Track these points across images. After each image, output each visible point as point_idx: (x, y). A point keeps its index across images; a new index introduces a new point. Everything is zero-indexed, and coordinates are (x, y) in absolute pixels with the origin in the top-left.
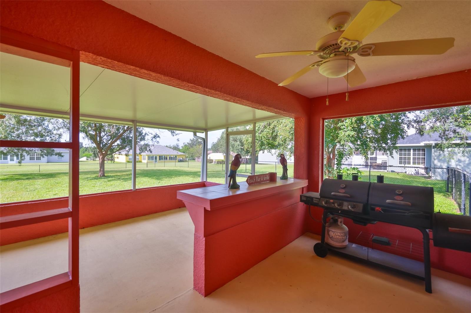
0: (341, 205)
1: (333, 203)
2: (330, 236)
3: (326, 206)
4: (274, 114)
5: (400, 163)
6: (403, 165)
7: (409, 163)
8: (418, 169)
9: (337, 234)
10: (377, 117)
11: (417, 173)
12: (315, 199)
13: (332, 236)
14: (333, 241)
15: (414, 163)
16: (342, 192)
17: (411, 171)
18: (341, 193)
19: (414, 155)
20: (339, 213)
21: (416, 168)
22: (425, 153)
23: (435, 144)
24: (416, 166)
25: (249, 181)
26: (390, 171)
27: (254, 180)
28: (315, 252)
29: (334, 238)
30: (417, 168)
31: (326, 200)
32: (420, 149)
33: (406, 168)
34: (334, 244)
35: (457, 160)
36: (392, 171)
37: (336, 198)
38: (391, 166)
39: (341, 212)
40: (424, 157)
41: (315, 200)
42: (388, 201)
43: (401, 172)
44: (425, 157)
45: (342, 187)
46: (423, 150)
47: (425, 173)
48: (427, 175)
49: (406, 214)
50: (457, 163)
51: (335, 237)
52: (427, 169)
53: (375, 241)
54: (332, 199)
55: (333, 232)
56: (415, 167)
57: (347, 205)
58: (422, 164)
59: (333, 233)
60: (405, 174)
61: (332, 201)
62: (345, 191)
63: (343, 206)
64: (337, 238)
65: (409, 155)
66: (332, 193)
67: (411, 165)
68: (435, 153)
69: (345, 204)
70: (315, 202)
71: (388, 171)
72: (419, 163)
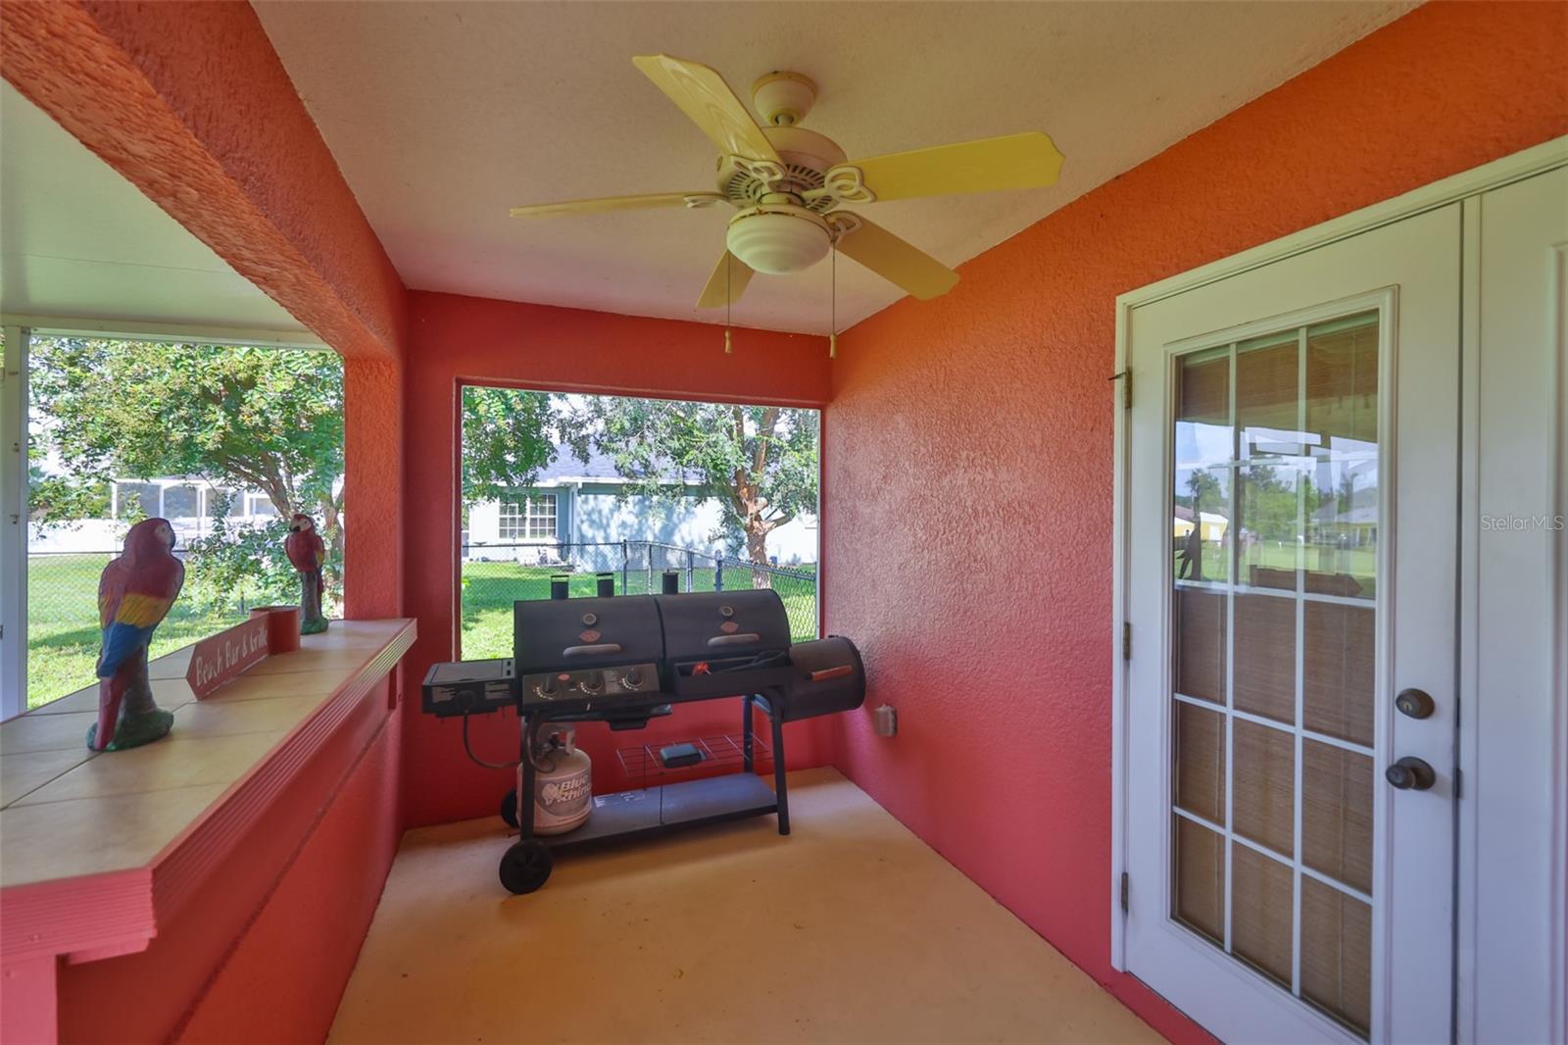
0: (598, 682)
1: (573, 684)
2: (548, 803)
3: (551, 699)
4: (284, 316)
5: (503, 533)
6: (508, 540)
7: (522, 533)
8: (545, 548)
9: (568, 787)
10: (514, 399)
11: (543, 560)
12: (492, 688)
13: (555, 800)
14: (557, 814)
15: (533, 533)
16: (591, 640)
17: (529, 556)
18: (592, 644)
19: (534, 511)
20: (588, 712)
21: (540, 547)
22: (555, 507)
23: (583, 484)
24: (538, 540)
25: (198, 672)
26: (478, 559)
27: (219, 660)
28: (505, 886)
29: (562, 801)
30: (542, 545)
31: (548, 678)
32: (544, 497)
33: (517, 548)
34: (561, 823)
35: (620, 522)
36: (485, 560)
37: (579, 663)
38: (480, 545)
39: (591, 708)
40: (552, 516)
41: (491, 691)
42: (714, 640)
43: (503, 559)
44: (556, 516)
45: (587, 623)
46: (552, 499)
47: (559, 559)
48: (563, 564)
49: (753, 664)
50: (620, 529)
51: (564, 799)
52: (564, 547)
53: (673, 762)
54: (562, 670)
55: (555, 785)
56: (537, 545)
57: (614, 679)
58: (549, 534)
59: (556, 788)
60: (516, 564)
61: (564, 677)
62: (599, 635)
63: (604, 685)
64: (569, 798)
65: (522, 510)
66: (568, 651)
67: (528, 539)
68: (581, 505)
69: (609, 675)
70: (489, 696)
71: (471, 560)
72: (543, 532)
